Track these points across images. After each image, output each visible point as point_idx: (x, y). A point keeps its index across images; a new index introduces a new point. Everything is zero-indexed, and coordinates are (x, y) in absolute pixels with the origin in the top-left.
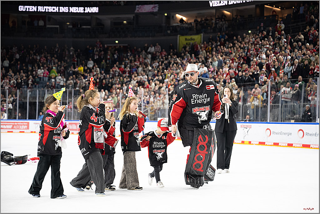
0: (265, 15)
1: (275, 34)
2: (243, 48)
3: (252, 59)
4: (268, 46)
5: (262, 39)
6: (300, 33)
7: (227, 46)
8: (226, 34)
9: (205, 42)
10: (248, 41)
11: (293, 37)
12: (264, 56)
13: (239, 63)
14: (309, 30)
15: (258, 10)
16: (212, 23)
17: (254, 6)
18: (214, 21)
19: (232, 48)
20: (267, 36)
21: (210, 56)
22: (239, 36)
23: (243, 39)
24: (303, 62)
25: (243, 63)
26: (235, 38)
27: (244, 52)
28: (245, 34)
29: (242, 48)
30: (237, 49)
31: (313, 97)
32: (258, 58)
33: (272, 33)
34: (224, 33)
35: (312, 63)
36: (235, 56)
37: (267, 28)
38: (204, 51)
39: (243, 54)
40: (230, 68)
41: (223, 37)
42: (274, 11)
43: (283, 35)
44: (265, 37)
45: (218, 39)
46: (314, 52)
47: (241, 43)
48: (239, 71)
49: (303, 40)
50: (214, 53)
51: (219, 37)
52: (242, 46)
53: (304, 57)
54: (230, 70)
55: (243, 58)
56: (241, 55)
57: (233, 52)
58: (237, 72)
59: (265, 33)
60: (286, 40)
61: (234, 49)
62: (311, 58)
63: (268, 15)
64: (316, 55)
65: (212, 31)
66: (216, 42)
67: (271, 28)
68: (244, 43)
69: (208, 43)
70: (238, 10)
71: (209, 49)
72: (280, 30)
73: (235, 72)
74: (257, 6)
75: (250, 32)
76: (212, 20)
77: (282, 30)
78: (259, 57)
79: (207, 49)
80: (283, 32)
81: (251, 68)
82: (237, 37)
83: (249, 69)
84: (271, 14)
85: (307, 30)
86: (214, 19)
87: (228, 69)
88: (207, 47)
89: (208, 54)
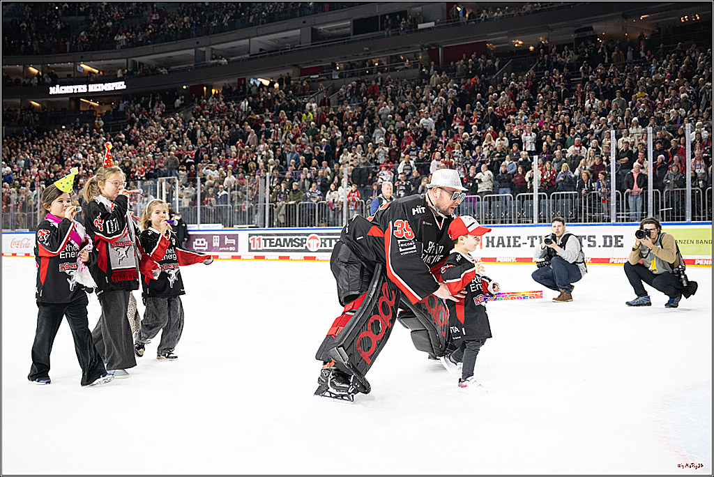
0: (81, 109)
1: (93, 132)
2: (56, 146)
3: (65, 158)
4: (85, 144)
5: (79, 136)
6: (121, 132)
7: (36, 143)
8: (35, 129)
9: (8, 137)
10: (60, 137)
11: (113, 136)
12: (80, 156)
13: (51, 163)
14: (130, 130)
15: (73, 103)
16: (17, 115)
17: (68, 99)
18: (19, 113)
19: (42, 146)
20: (84, 134)
21: (15, 153)
22: (51, 132)
23: (55, 135)
24: (124, 164)
25: (56, 163)
26: (45, 133)
27: (57, 150)
28: (56, 130)
29: (54, 146)
30: (48, 146)
31: (135, 202)
32: (73, 157)
33: (89, 130)
34: (31, 128)
35: (133, 165)
36: (46, 154)
37: (84, 124)
38: (7, 147)
39: (56, 152)
40: (39, 168)
41: (31, 131)
42: (92, 106)
43: (101, 133)
44: (82, 134)
45: (24, 134)
46: (135, 153)
47: (53, 139)
48: (51, 172)
49: (124, 140)
50: (19, 150)
51: (25, 131)
52: (54, 143)
53: (124, 159)
54: (40, 171)
55: (56, 157)
56: (52, 153)
57: (43, 150)
58: (48, 173)
59: (82, 129)
60: (105, 139)
61: (44, 146)
62: (132, 160)
63: (85, 109)
64: (137, 156)
65: (16, 124)
66: (23, 138)
67: (88, 125)
68: (56, 139)
69: (11, 138)
70: (48, 101)
71: (13, 145)
72: (98, 127)
73: (46, 173)
74: (70, 98)
75: (64, 127)
76: (17, 111)
77: (100, 128)
78: (75, 157)
79: (10, 145)
80: (102, 130)
81: (65, 169)
82: (48, 133)
83: (63, 170)
84: (88, 109)
85: (128, 129)
86: (19, 109)
87: (37, 169)
88: (10, 142)
89: (13, 150)
